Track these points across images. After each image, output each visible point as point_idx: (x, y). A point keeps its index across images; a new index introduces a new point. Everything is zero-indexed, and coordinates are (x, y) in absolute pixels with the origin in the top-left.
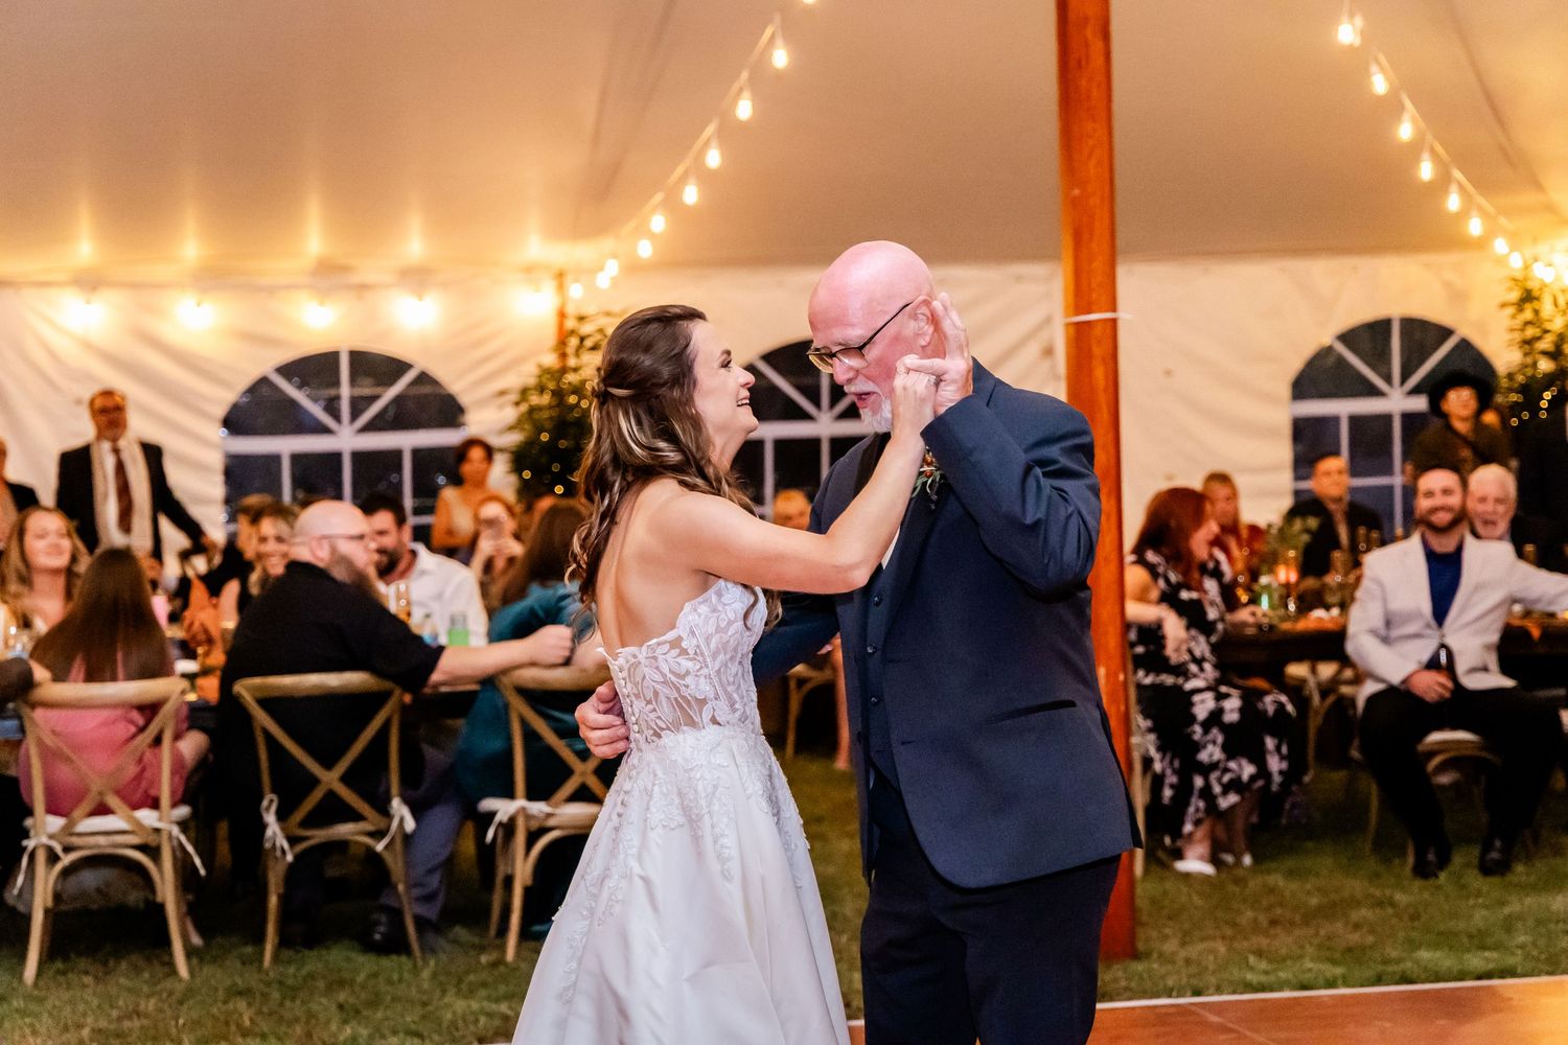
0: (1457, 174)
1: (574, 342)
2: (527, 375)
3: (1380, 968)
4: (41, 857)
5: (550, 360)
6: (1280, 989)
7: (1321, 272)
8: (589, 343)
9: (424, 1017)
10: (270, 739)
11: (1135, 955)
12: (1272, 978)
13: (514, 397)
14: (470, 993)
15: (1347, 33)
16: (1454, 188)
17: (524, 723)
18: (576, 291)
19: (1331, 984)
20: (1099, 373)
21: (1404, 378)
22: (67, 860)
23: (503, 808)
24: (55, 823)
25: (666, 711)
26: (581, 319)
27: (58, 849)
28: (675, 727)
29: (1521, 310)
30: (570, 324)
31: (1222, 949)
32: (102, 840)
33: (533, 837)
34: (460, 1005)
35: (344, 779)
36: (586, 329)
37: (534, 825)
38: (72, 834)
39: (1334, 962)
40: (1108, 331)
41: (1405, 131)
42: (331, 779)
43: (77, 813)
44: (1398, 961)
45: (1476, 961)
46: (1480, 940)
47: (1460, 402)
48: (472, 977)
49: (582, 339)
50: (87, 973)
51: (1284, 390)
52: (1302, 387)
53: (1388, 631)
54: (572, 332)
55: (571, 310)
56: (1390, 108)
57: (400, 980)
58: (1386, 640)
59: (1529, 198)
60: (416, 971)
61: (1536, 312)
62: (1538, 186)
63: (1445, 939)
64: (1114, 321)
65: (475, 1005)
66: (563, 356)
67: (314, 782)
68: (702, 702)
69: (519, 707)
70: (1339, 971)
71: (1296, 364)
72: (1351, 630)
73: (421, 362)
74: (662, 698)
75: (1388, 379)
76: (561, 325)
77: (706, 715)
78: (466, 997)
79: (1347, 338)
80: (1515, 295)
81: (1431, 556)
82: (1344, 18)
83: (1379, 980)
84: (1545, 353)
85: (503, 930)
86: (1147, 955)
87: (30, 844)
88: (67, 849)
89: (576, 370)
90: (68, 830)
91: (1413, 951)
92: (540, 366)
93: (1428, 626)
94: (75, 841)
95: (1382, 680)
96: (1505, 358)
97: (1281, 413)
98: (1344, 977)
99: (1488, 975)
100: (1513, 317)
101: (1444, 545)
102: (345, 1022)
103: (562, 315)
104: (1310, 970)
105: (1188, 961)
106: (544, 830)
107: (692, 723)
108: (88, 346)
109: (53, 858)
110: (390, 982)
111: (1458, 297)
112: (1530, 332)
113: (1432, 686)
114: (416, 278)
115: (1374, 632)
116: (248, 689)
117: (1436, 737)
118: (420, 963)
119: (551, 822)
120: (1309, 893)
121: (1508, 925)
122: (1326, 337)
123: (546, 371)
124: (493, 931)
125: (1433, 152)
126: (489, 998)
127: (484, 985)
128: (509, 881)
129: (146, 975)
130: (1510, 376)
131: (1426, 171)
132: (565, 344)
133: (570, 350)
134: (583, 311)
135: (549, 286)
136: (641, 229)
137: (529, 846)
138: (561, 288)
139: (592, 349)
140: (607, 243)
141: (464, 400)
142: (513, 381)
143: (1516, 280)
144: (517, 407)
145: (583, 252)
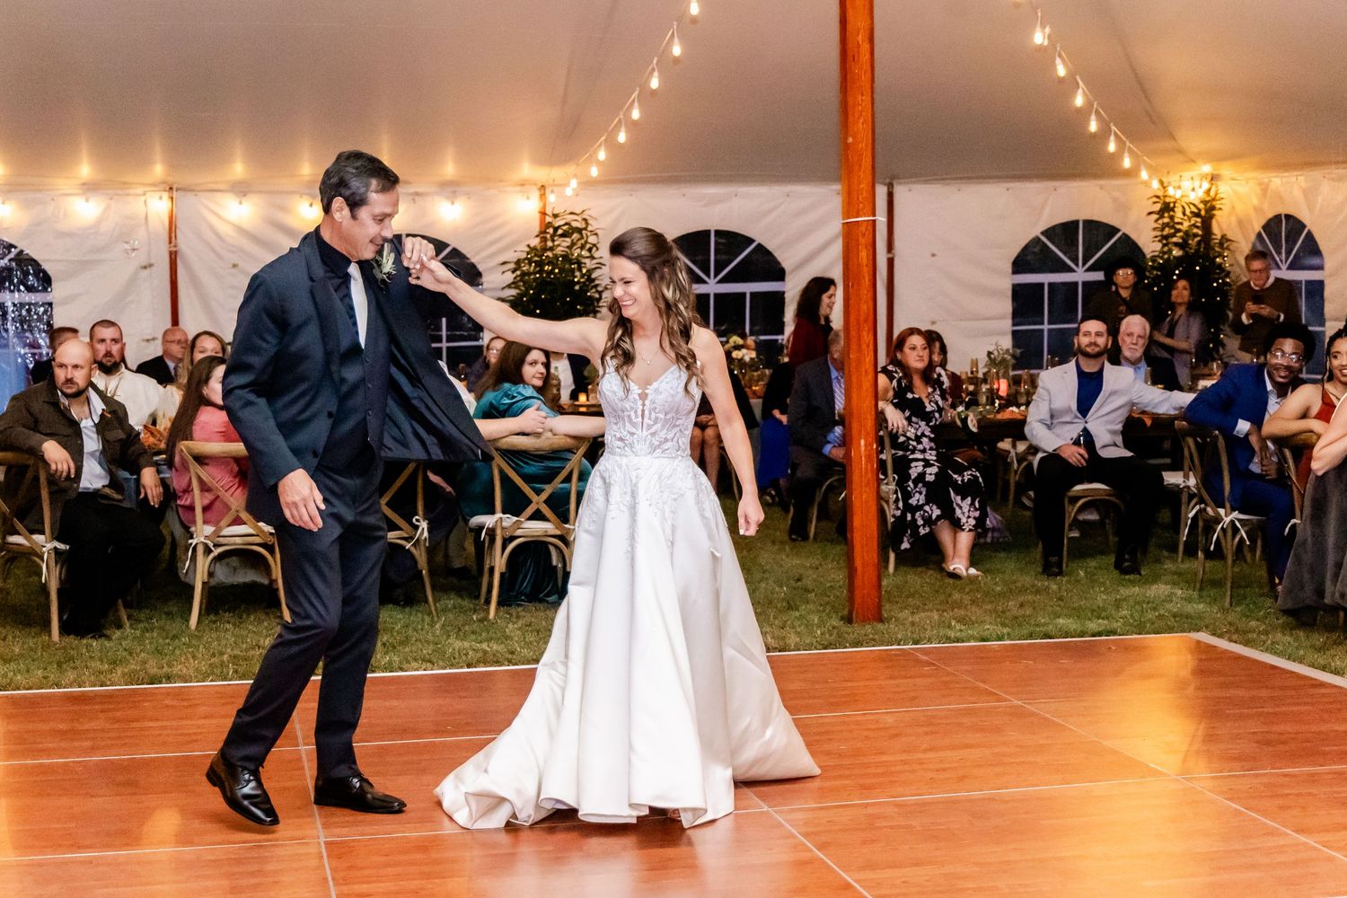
0: (1114, 128)
1: (551, 231)
2: (520, 251)
3: (1031, 629)
4: (200, 550)
5: (535, 242)
6: (969, 641)
7: (1033, 191)
8: (560, 232)
9: (434, 651)
11: (881, 620)
12: (964, 634)
13: (512, 266)
14: (464, 638)
15: (1039, 38)
16: (1112, 138)
17: (501, 471)
18: (551, 198)
19: (1000, 639)
20: (864, 255)
21: (1086, 260)
22: (217, 551)
23: (488, 521)
24: (209, 530)
26: (555, 216)
27: (211, 545)
29: (1162, 217)
30: (548, 219)
31: (936, 617)
32: (238, 540)
33: (506, 542)
34: (458, 644)
36: (558, 223)
37: (508, 534)
38: (219, 537)
39: (1004, 625)
40: (870, 228)
41: (1079, 101)
43: (223, 523)
44: (1045, 624)
45: (1093, 626)
46: (1098, 613)
47: (1125, 276)
48: (467, 628)
49: (556, 229)
50: (229, 622)
51: (1009, 268)
52: (1020, 265)
53: (1053, 420)
54: (549, 225)
55: (549, 211)
56: (1069, 85)
57: (422, 630)
58: (1049, 427)
59: (1168, 144)
60: (432, 624)
61: (1172, 218)
62: (1172, 137)
63: (1077, 613)
64: (874, 221)
65: (466, 644)
66: (544, 240)
69: (498, 461)
70: (1005, 630)
71: (1015, 251)
72: (1028, 420)
73: (454, 242)
75: (1075, 261)
76: (542, 220)
78: (462, 640)
79: (1048, 233)
80: (1157, 207)
81: (1081, 374)
82: (1038, 29)
83: (1031, 636)
84: (1176, 244)
85: (488, 602)
86: (888, 620)
87: (194, 542)
88: (216, 546)
89: (551, 249)
90: (217, 534)
91: (1054, 619)
93: (1076, 417)
94: (222, 540)
95: (1045, 452)
96: (1150, 245)
97: (1006, 281)
98: (1008, 634)
99: (1099, 634)
100: (1156, 221)
101: (1090, 367)
102: (386, 653)
103: (543, 214)
104: (988, 629)
105: (913, 624)
106: (513, 538)
108: (241, 230)
109: (208, 551)
110: (415, 630)
111: (1123, 207)
112: (1167, 231)
113: (1075, 455)
114: (451, 188)
115: (1041, 421)
117: (1079, 487)
118: (436, 619)
119: (519, 532)
120: (996, 584)
121: (1118, 604)
122: (1036, 231)
123: (532, 249)
124: (482, 601)
125: (1097, 113)
126: (476, 641)
127: (474, 632)
128: (492, 570)
129: (266, 624)
130: (1153, 259)
131: (1093, 126)
132: (545, 232)
133: (548, 236)
134: (555, 212)
135: (535, 195)
136: (592, 159)
137: (504, 548)
138: (543, 196)
139: (562, 236)
140: (571, 168)
141: (481, 268)
142: (512, 256)
143: (1158, 197)
144: (513, 272)
145: (556, 173)
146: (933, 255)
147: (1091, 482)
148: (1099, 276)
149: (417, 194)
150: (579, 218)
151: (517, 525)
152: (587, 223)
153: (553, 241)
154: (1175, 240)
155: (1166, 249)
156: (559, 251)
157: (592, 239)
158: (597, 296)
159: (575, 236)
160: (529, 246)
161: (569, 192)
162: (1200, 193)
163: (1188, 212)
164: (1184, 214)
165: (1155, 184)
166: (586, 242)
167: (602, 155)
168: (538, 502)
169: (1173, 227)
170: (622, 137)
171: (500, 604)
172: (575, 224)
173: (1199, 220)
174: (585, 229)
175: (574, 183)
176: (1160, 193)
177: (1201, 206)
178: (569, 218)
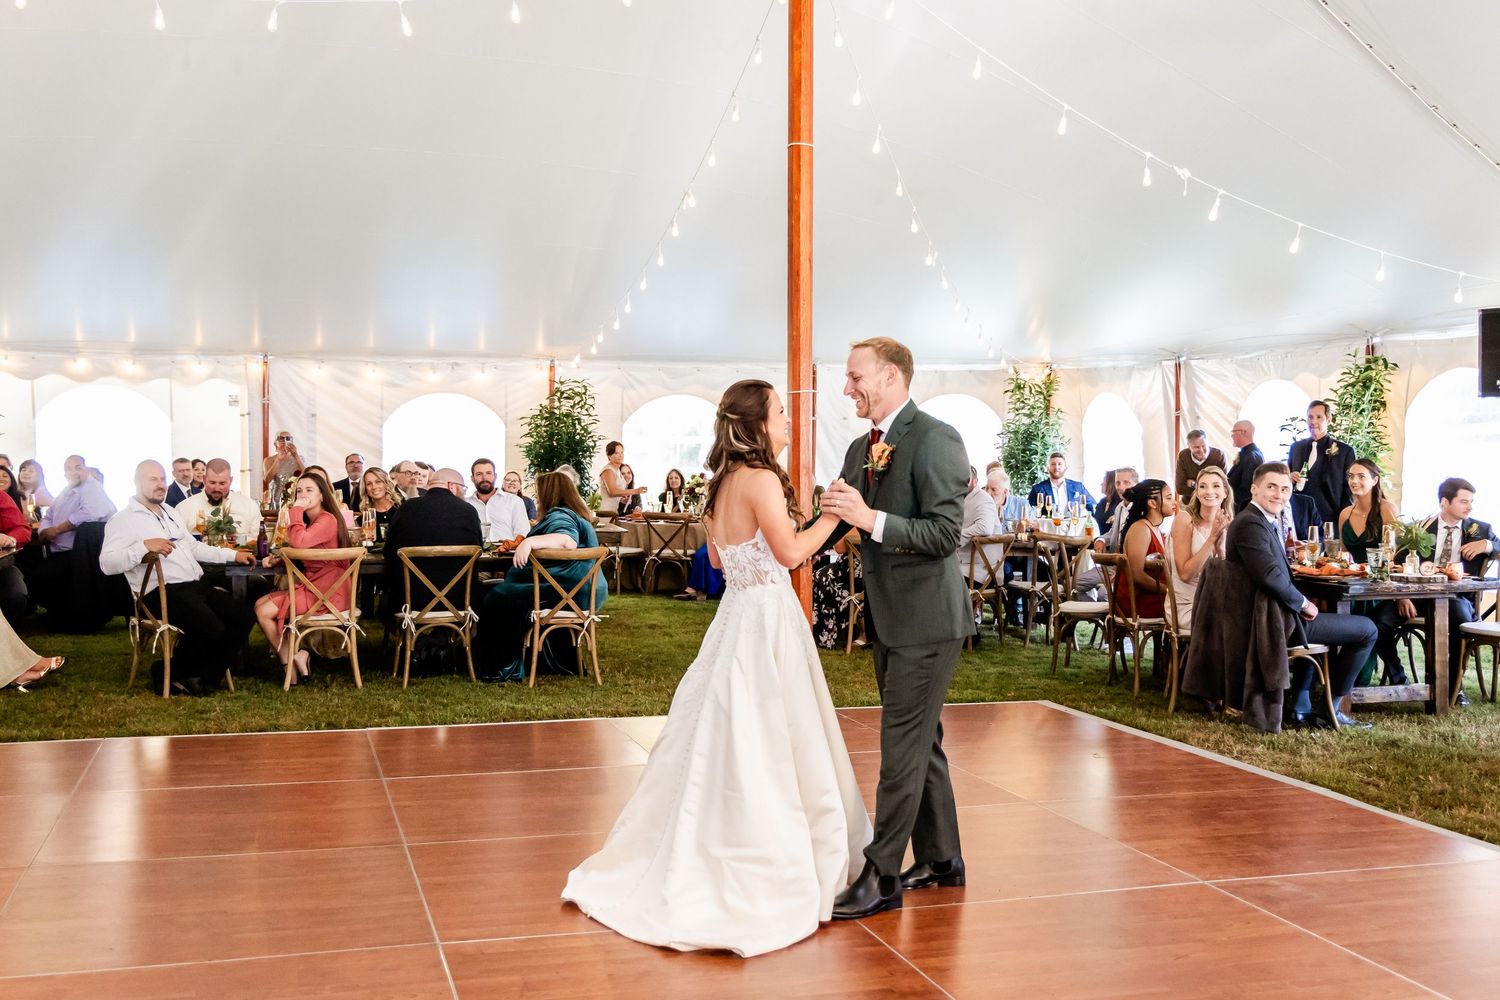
1: (558, 394)
2: (534, 410)
5: (546, 403)
8: (565, 395)
10: (411, 573)
13: (528, 420)
17: (541, 576)
18: (559, 370)
20: (803, 418)
22: (306, 632)
25: (749, 576)
26: (562, 383)
28: (754, 583)
29: (1016, 394)
30: (556, 385)
32: (322, 623)
33: (542, 629)
35: (446, 596)
36: (563, 388)
37: (544, 623)
40: (809, 398)
42: (441, 595)
43: (311, 610)
49: (562, 393)
54: (558, 390)
55: (557, 380)
61: (1022, 395)
66: (552, 401)
68: (767, 573)
69: (538, 567)
74: (747, 570)
76: (551, 386)
77: (769, 578)
80: (1012, 387)
84: (1025, 415)
88: (305, 627)
89: (559, 408)
94: (310, 623)
100: (1011, 397)
103: (552, 382)
106: (549, 626)
107: (761, 582)
112: (1019, 405)
114: (482, 359)
119: (552, 621)
123: (544, 409)
128: (530, 650)
132: (554, 395)
133: (556, 398)
134: (562, 380)
135: (546, 367)
136: (593, 341)
137: (540, 635)
138: (552, 367)
139: (567, 398)
140: (575, 348)
142: (528, 413)
143: (1013, 379)
144: (529, 425)
145: (563, 350)
146: (845, 419)
149: (457, 364)
150: (580, 385)
151: (551, 616)
152: (586, 390)
153: (560, 402)
154: (1024, 411)
155: (1017, 418)
156: (564, 410)
157: (590, 401)
158: (592, 444)
159: (577, 399)
160: (541, 405)
161: (573, 365)
162: (1043, 377)
163: (1033, 391)
164: (1031, 393)
165: (1011, 371)
166: (585, 403)
167: (600, 339)
168: (568, 598)
169: (1023, 402)
170: (617, 326)
171: (539, 673)
172: (577, 390)
173: (1042, 397)
174: (585, 394)
175: (577, 359)
176: (1014, 377)
177: (1043, 386)
178: (573, 385)
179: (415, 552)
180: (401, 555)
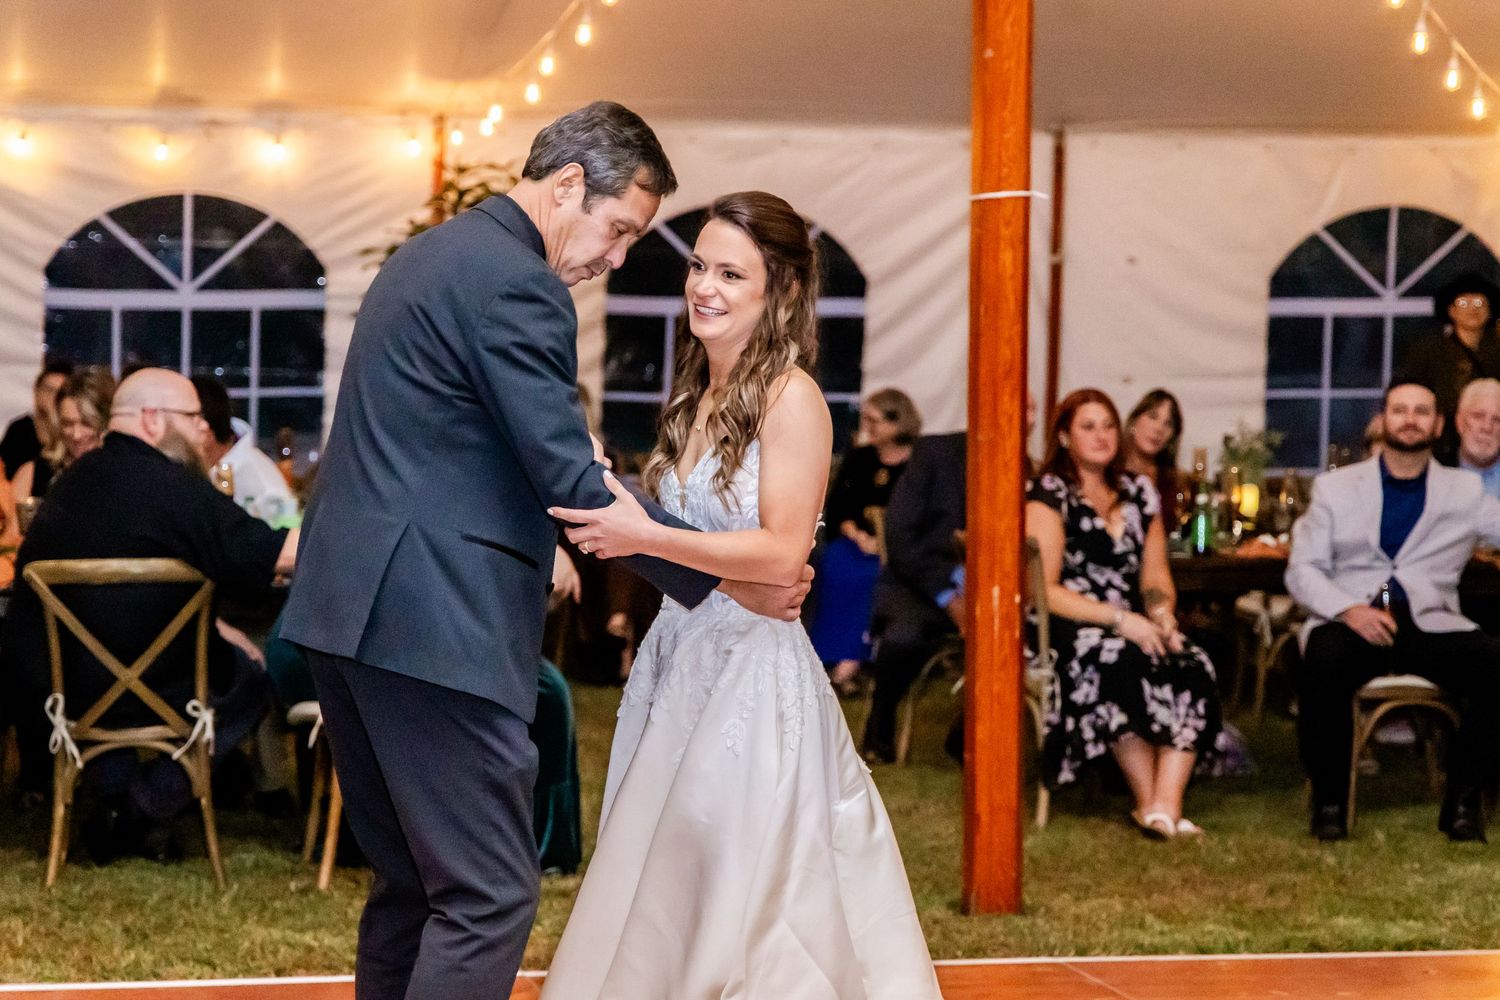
0: (1457, 47)
1: (452, 196)
2: (395, 231)
3: (1289, 934)
5: (424, 215)
6: (1175, 952)
7: (1311, 149)
8: (468, 198)
9: (217, 946)
10: (63, 630)
11: (1019, 909)
12: (1167, 940)
13: (379, 256)
14: (274, 921)
16: (1454, 63)
18: (456, 138)
19: (1229, 950)
20: (1007, 258)
21: (1400, 277)
26: (461, 170)
30: (449, 176)
31: (1119, 907)
34: (260, 933)
36: (466, 182)
39: (1239, 925)
40: (1020, 210)
42: (129, 677)
44: (1310, 927)
45: (1396, 931)
46: (1406, 909)
47: (1470, 308)
48: (278, 904)
49: (461, 193)
51: (1262, 286)
52: (1284, 282)
53: (1336, 561)
54: (450, 186)
55: (450, 160)
57: (197, 905)
58: (1330, 574)
60: (216, 895)
63: (1372, 907)
64: (1027, 200)
65: (276, 934)
66: (440, 212)
67: (112, 679)
70: (1242, 935)
71: (1275, 258)
72: (1293, 560)
73: (277, 212)
75: (1382, 279)
76: (437, 178)
78: (268, 926)
79: (1337, 228)
81: (1389, 482)
83: (1286, 946)
85: (317, 858)
86: (1032, 911)
91: (1330, 917)
92: (412, 222)
93: (1377, 558)
95: (1318, 617)
97: (1257, 310)
98: (1247, 941)
99: (1409, 946)
101: (1404, 469)
102: (129, 947)
103: (440, 166)
104: (1210, 933)
105: (1077, 918)
110: (185, 905)
111: (1468, 186)
113: (1375, 626)
114: (275, 115)
115: (1317, 564)
116: (40, 573)
117: (1379, 683)
118: (222, 886)
120: (1227, 851)
121: (1442, 896)
122: (1315, 223)
123: (418, 229)
124: (306, 856)
125: (1429, 20)
126: (293, 928)
127: (289, 913)
131: (1420, 43)
132: (442, 198)
133: (448, 206)
134: (464, 162)
135: (427, 132)
136: (530, 73)
138: (440, 134)
140: (491, 86)
141: (323, 257)
142: (381, 238)
145: (465, 94)
146: (1132, 261)
147: (1400, 672)
148: (1424, 307)
149: (214, 123)
150: (503, 175)
161: (487, 128)
167: (548, 65)
170: (584, 34)
175: (496, 113)
178: (486, 174)
179: (63, 571)
180: (29, 575)
